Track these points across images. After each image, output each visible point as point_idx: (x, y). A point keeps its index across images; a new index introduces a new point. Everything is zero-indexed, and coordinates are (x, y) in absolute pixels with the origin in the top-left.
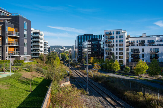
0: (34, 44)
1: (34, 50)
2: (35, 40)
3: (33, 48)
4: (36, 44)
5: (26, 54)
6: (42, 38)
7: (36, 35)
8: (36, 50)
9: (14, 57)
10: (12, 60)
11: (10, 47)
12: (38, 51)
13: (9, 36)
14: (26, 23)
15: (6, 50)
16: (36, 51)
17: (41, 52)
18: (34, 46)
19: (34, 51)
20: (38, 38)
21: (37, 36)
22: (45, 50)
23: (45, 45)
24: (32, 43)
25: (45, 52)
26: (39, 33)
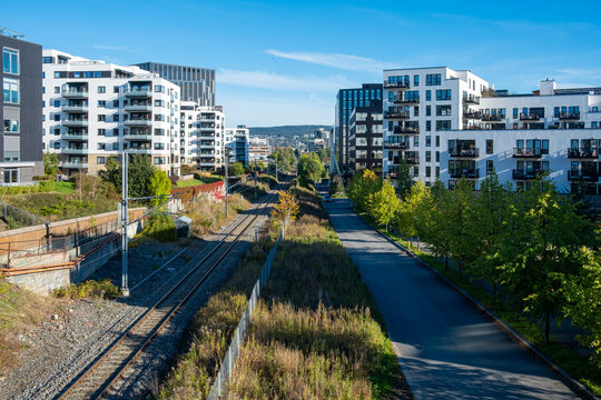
0: (133, 122)
1: (132, 142)
2: (136, 107)
3: (128, 136)
4: (140, 122)
5: (16, 159)
6: (160, 101)
7: (139, 90)
8: (140, 143)
12: (148, 145)
14: (13, 53)
16: (139, 147)
17: (158, 152)
18: (134, 129)
19: (131, 147)
20: (146, 100)
21: (142, 93)
22: (210, 141)
23: (210, 124)
24: (126, 116)
25: (209, 150)
26: (149, 83)
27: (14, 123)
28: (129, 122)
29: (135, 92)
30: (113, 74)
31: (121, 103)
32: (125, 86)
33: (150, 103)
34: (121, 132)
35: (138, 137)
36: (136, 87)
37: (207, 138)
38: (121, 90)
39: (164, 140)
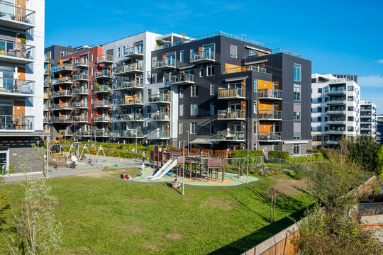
0: (332, 112)
1: (331, 126)
2: (334, 102)
3: (329, 122)
4: (337, 112)
5: (298, 138)
6: (352, 97)
7: (336, 90)
8: (336, 127)
9: (271, 143)
10: (265, 149)
11: (262, 122)
12: (343, 128)
13: (260, 100)
14: (298, 68)
15: (253, 130)
16: (336, 130)
17: (350, 133)
18: (333, 117)
19: (331, 129)
20: (342, 96)
21: (339, 92)
22: (368, 125)
23: (367, 113)
24: (326, 109)
25: (367, 132)
26: (344, 85)
27: (298, 114)
28: (329, 112)
29: (333, 91)
30: (317, 80)
31: (323, 100)
32: (325, 88)
33: (345, 98)
34: (323, 119)
35: (336, 122)
36: (334, 88)
37: (365, 123)
38: (323, 91)
39: (354, 124)
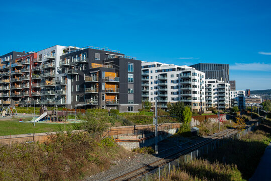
0: (184, 88)
1: (184, 97)
2: (185, 82)
4: (186, 88)
5: (132, 103)
6: (194, 79)
8: (187, 97)
9: (115, 106)
11: (108, 94)
12: (190, 98)
13: (106, 82)
14: (131, 64)
15: (102, 98)
16: (186, 99)
17: (194, 101)
18: (185, 92)
19: (184, 99)
20: (189, 79)
21: (187, 76)
22: (223, 96)
23: (223, 89)
24: (181, 86)
25: (223, 101)
26: (190, 72)
27: (132, 89)
28: (182, 88)
29: (185, 76)
30: (176, 69)
31: (179, 81)
32: (181, 74)
33: (191, 80)
34: (179, 93)
35: (186, 95)
36: (185, 74)
37: (221, 95)
38: (179, 75)
39: (197, 96)
